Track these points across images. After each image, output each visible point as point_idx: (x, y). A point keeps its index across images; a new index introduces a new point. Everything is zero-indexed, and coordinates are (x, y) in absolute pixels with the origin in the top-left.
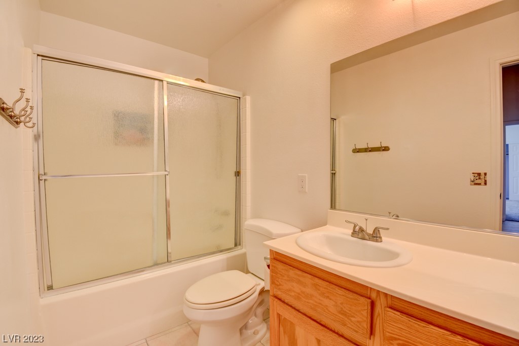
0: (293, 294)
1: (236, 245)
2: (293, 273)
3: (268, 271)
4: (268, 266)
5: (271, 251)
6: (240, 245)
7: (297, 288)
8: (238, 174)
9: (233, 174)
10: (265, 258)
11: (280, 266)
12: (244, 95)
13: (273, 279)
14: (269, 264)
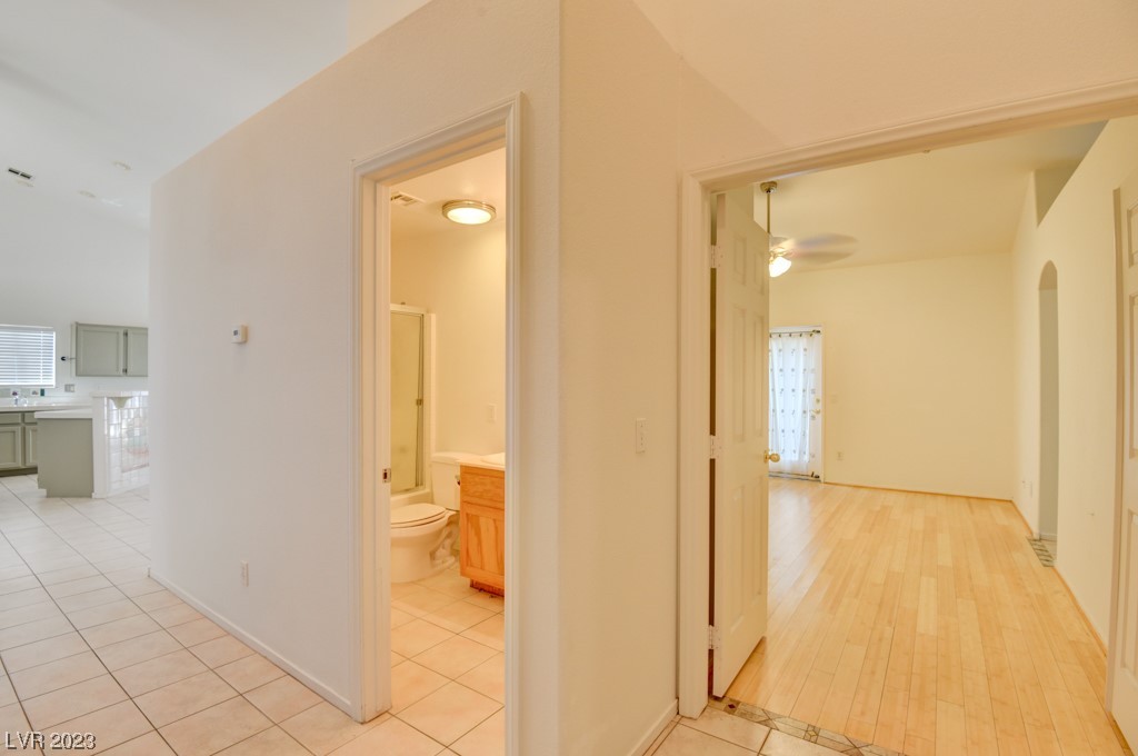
0: (478, 494)
1: (417, 485)
3: (459, 487)
4: (459, 483)
5: (461, 466)
6: (422, 484)
7: (480, 488)
8: (420, 402)
9: (415, 402)
10: (455, 477)
11: (470, 478)
12: (428, 312)
13: (463, 491)
14: (460, 479)
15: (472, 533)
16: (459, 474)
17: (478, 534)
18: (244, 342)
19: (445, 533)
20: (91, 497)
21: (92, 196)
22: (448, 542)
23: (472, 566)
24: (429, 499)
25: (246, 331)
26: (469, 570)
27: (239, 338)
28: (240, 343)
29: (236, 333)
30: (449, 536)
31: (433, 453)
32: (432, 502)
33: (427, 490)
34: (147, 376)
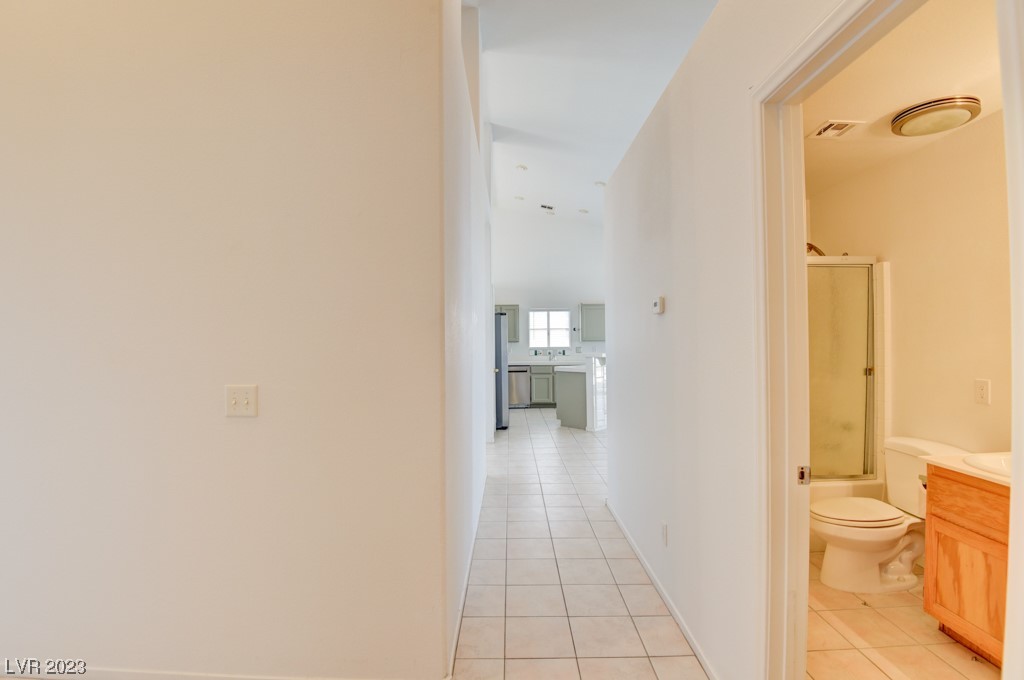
0: (956, 509)
1: (865, 472)
2: (955, 488)
3: (925, 491)
4: (925, 486)
5: (928, 465)
6: (872, 473)
7: (961, 502)
8: (869, 371)
9: (862, 372)
10: (921, 477)
11: (940, 482)
12: (879, 260)
13: (930, 499)
14: (926, 482)
15: (945, 561)
16: (925, 474)
17: (955, 563)
18: (663, 312)
19: (902, 544)
20: (585, 429)
21: (587, 212)
22: (907, 556)
23: (942, 604)
24: (881, 494)
25: (663, 302)
26: (936, 607)
27: (657, 309)
28: (659, 314)
29: (655, 305)
30: (909, 547)
31: (888, 438)
32: (886, 500)
33: (880, 481)
34: (604, 341)
